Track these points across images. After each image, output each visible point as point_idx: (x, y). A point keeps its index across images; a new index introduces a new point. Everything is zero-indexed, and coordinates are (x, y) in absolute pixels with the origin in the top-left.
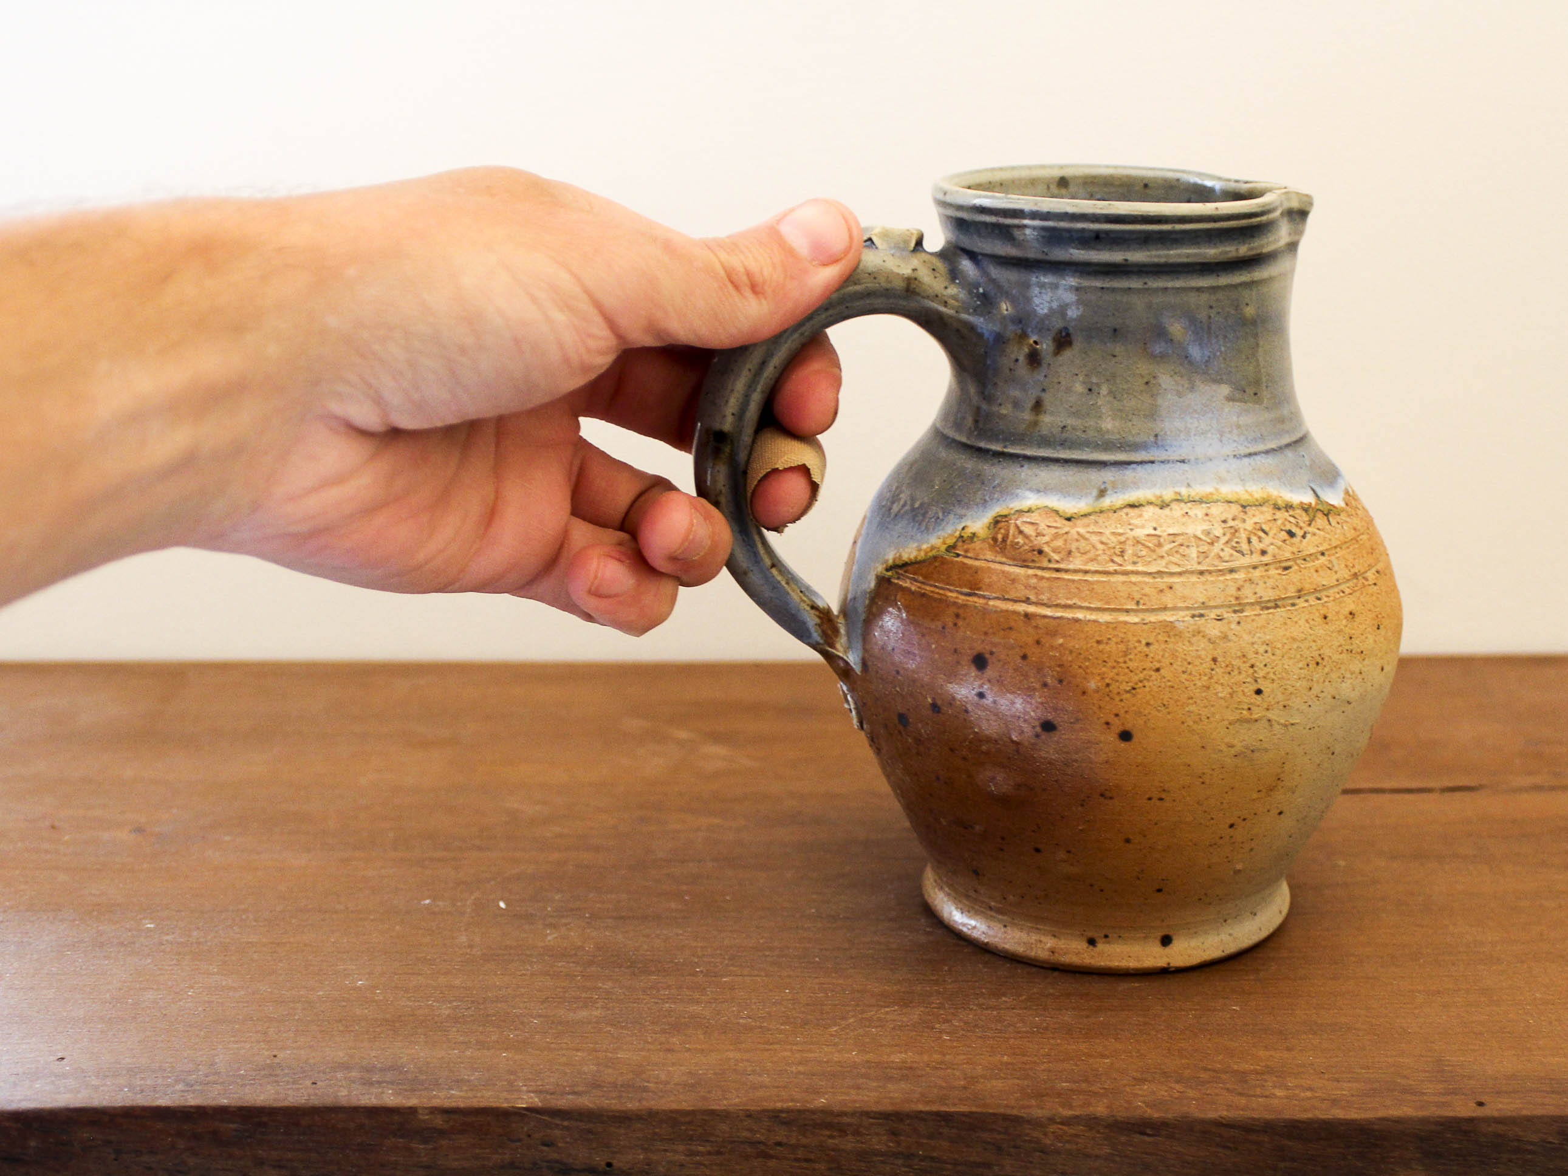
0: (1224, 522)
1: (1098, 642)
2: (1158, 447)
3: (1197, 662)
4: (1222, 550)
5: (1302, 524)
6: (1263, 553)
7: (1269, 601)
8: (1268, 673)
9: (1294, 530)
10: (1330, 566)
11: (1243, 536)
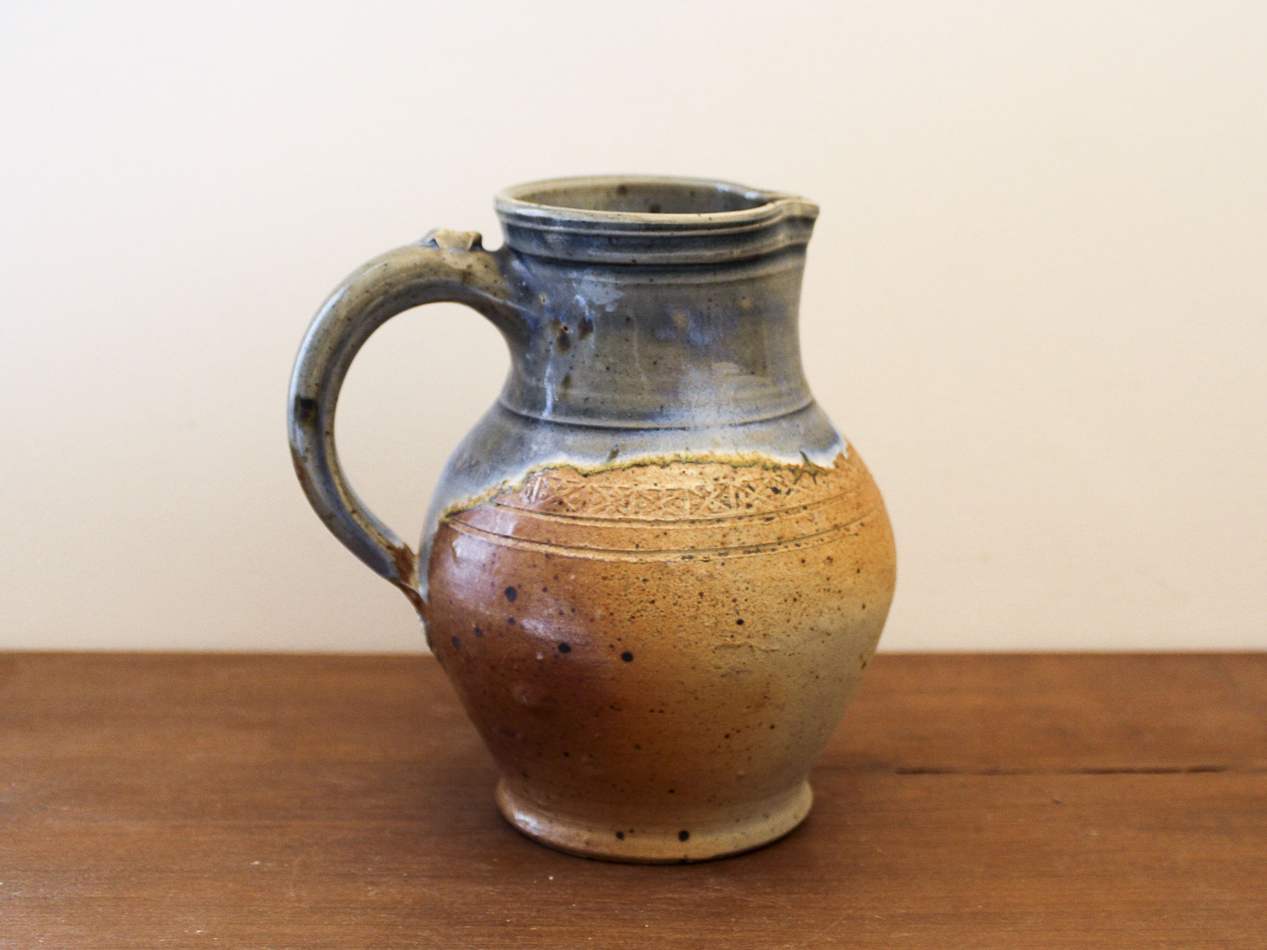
0: (716, 479)
1: (604, 578)
2: (662, 417)
3: (686, 596)
4: (712, 503)
5: (787, 482)
6: (749, 506)
7: (751, 546)
8: (749, 606)
9: (779, 487)
10: (810, 518)
11: (732, 492)
